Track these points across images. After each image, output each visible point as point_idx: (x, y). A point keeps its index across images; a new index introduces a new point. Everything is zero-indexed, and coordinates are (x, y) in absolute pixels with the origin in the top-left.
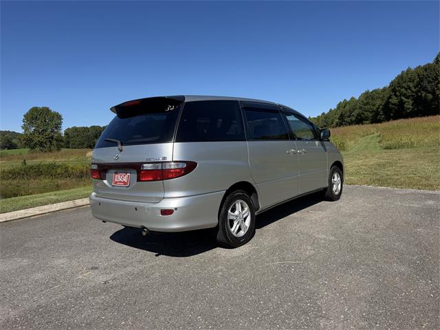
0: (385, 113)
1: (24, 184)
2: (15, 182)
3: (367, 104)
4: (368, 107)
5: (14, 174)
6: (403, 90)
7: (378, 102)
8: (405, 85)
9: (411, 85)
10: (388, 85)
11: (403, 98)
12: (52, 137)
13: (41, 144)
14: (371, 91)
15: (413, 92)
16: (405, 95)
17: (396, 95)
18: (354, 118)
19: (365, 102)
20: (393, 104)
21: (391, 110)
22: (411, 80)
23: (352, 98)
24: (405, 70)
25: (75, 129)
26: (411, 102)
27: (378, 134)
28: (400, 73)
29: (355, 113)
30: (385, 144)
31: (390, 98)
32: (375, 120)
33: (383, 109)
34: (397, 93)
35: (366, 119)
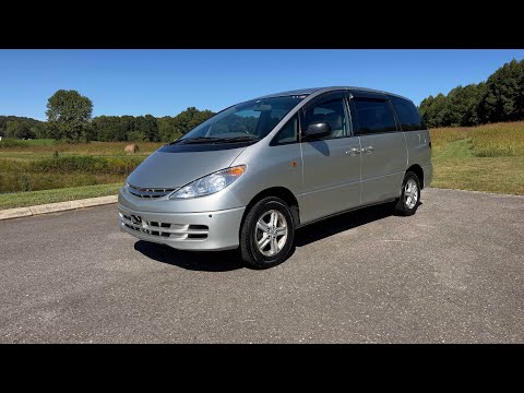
0: (480, 115)
1: (57, 178)
2: (47, 176)
3: (458, 102)
4: (458, 107)
5: (45, 167)
6: (504, 87)
7: (472, 101)
8: (506, 81)
9: (514, 81)
10: (486, 80)
11: (503, 97)
12: (81, 127)
13: (68, 135)
14: (464, 86)
15: (515, 90)
16: (505, 93)
17: (495, 94)
18: (440, 120)
19: (456, 100)
20: (490, 104)
21: (486, 111)
22: (515, 75)
23: (440, 95)
24: (509, 62)
25: (104, 119)
26: (512, 102)
27: (469, 139)
28: (502, 66)
29: (442, 114)
30: (478, 150)
31: (487, 96)
32: (466, 123)
33: (477, 110)
34: (497, 91)
35: (455, 121)
